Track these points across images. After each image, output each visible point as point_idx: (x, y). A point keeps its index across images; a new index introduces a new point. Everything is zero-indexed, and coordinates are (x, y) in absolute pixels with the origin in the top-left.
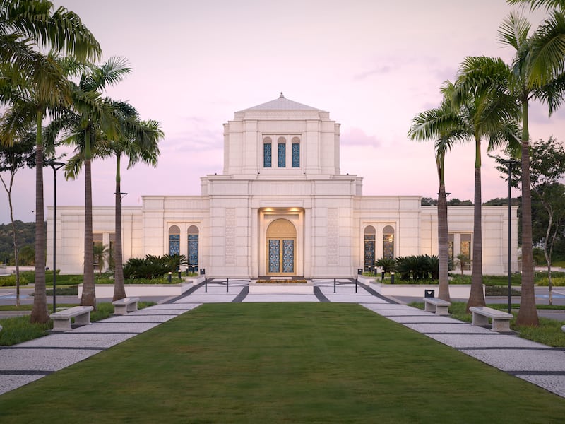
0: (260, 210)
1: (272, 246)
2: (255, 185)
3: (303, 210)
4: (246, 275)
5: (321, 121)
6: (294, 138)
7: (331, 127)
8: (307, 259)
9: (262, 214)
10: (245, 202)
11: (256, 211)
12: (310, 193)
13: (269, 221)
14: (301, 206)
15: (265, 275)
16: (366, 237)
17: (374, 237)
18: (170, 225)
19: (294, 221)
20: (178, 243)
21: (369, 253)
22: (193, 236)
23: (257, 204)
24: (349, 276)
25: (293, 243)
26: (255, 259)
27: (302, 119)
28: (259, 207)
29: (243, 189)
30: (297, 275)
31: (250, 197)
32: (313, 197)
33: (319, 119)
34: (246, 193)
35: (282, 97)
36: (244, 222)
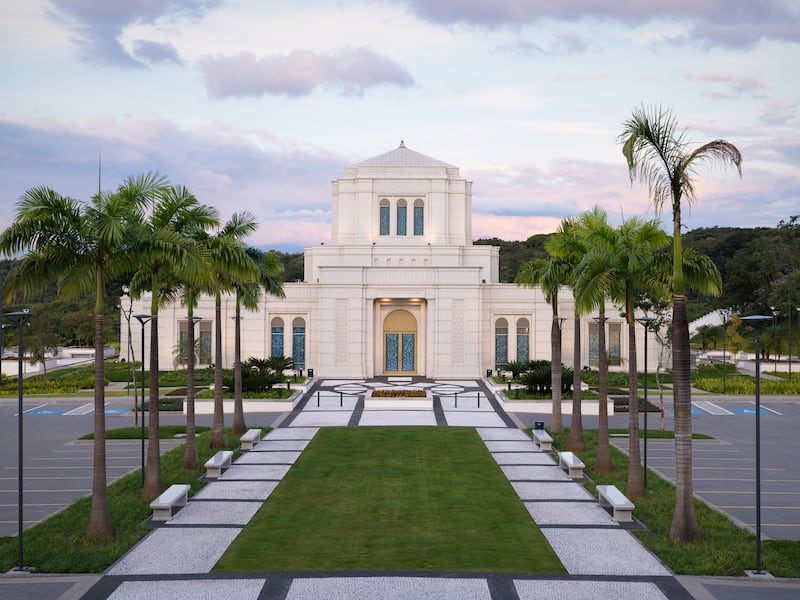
0: (376, 301)
1: (390, 342)
2: (370, 272)
3: (425, 301)
4: (360, 376)
5: (449, 181)
6: (416, 201)
7: (461, 187)
8: (430, 358)
9: (378, 305)
10: (358, 292)
11: (372, 302)
12: (432, 282)
13: (386, 312)
14: (423, 297)
15: (382, 374)
16: (497, 330)
17: (506, 330)
18: (273, 317)
19: (414, 312)
20: (282, 337)
21: (501, 350)
22: (299, 328)
23: (373, 294)
24: (478, 376)
25: (413, 337)
26: (370, 357)
27: (425, 177)
28: (374, 297)
29: (356, 277)
30: (419, 374)
31: (365, 286)
32: (436, 286)
33: (446, 177)
34: (360, 282)
35: (402, 146)
36: (357, 315)
